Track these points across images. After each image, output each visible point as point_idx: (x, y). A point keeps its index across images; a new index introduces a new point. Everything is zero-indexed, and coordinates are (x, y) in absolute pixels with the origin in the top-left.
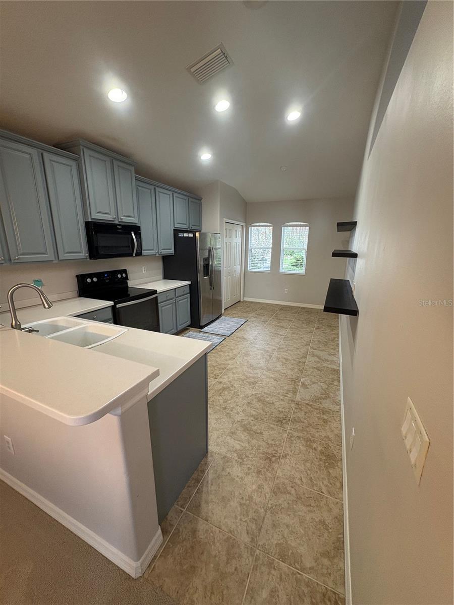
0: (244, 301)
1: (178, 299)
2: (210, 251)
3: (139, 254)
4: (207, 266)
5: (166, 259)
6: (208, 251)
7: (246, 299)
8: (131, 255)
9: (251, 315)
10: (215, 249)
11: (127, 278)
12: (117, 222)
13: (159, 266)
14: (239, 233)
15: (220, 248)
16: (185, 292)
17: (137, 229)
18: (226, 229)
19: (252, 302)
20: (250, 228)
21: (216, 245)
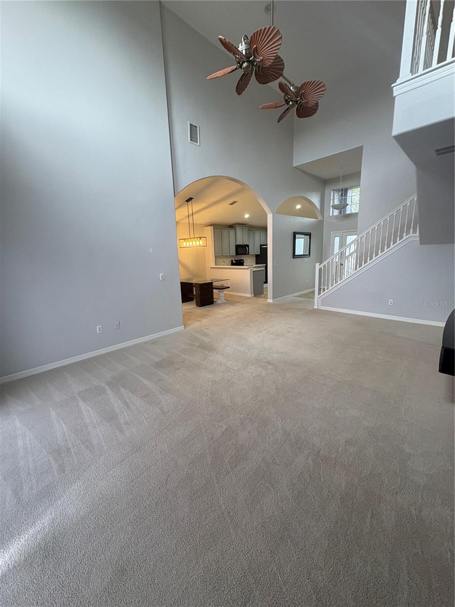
3: (248, 254)
5: (257, 256)
8: (245, 254)
11: (243, 262)
12: (243, 244)
13: (254, 259)
17: (248, 246)
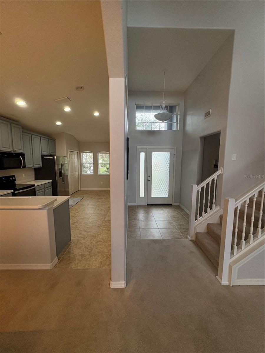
0: (81, 190)
1: (46, 189)
2: (62, 165)
3: (24, 167)
4: (61, 173)
5: (36, 170)
6: (61, 165)
7: (82, 189)
8: (20, 168)
9: (85, 196)
10: (65, 164)
11: (15, 180)
12: (12, 152)
13: (33, 173)
14: (76, 156)
15: (67, 163)
16: (49, 186)
17: (23, 155)
18: (69, 154)
19: (85, 190)
20: (82, 154)
21: (64, 162)
